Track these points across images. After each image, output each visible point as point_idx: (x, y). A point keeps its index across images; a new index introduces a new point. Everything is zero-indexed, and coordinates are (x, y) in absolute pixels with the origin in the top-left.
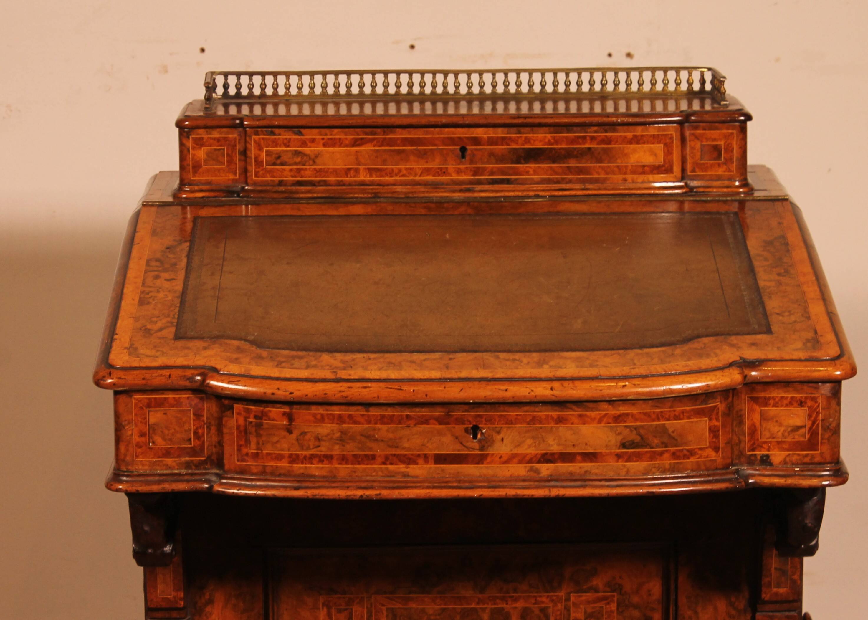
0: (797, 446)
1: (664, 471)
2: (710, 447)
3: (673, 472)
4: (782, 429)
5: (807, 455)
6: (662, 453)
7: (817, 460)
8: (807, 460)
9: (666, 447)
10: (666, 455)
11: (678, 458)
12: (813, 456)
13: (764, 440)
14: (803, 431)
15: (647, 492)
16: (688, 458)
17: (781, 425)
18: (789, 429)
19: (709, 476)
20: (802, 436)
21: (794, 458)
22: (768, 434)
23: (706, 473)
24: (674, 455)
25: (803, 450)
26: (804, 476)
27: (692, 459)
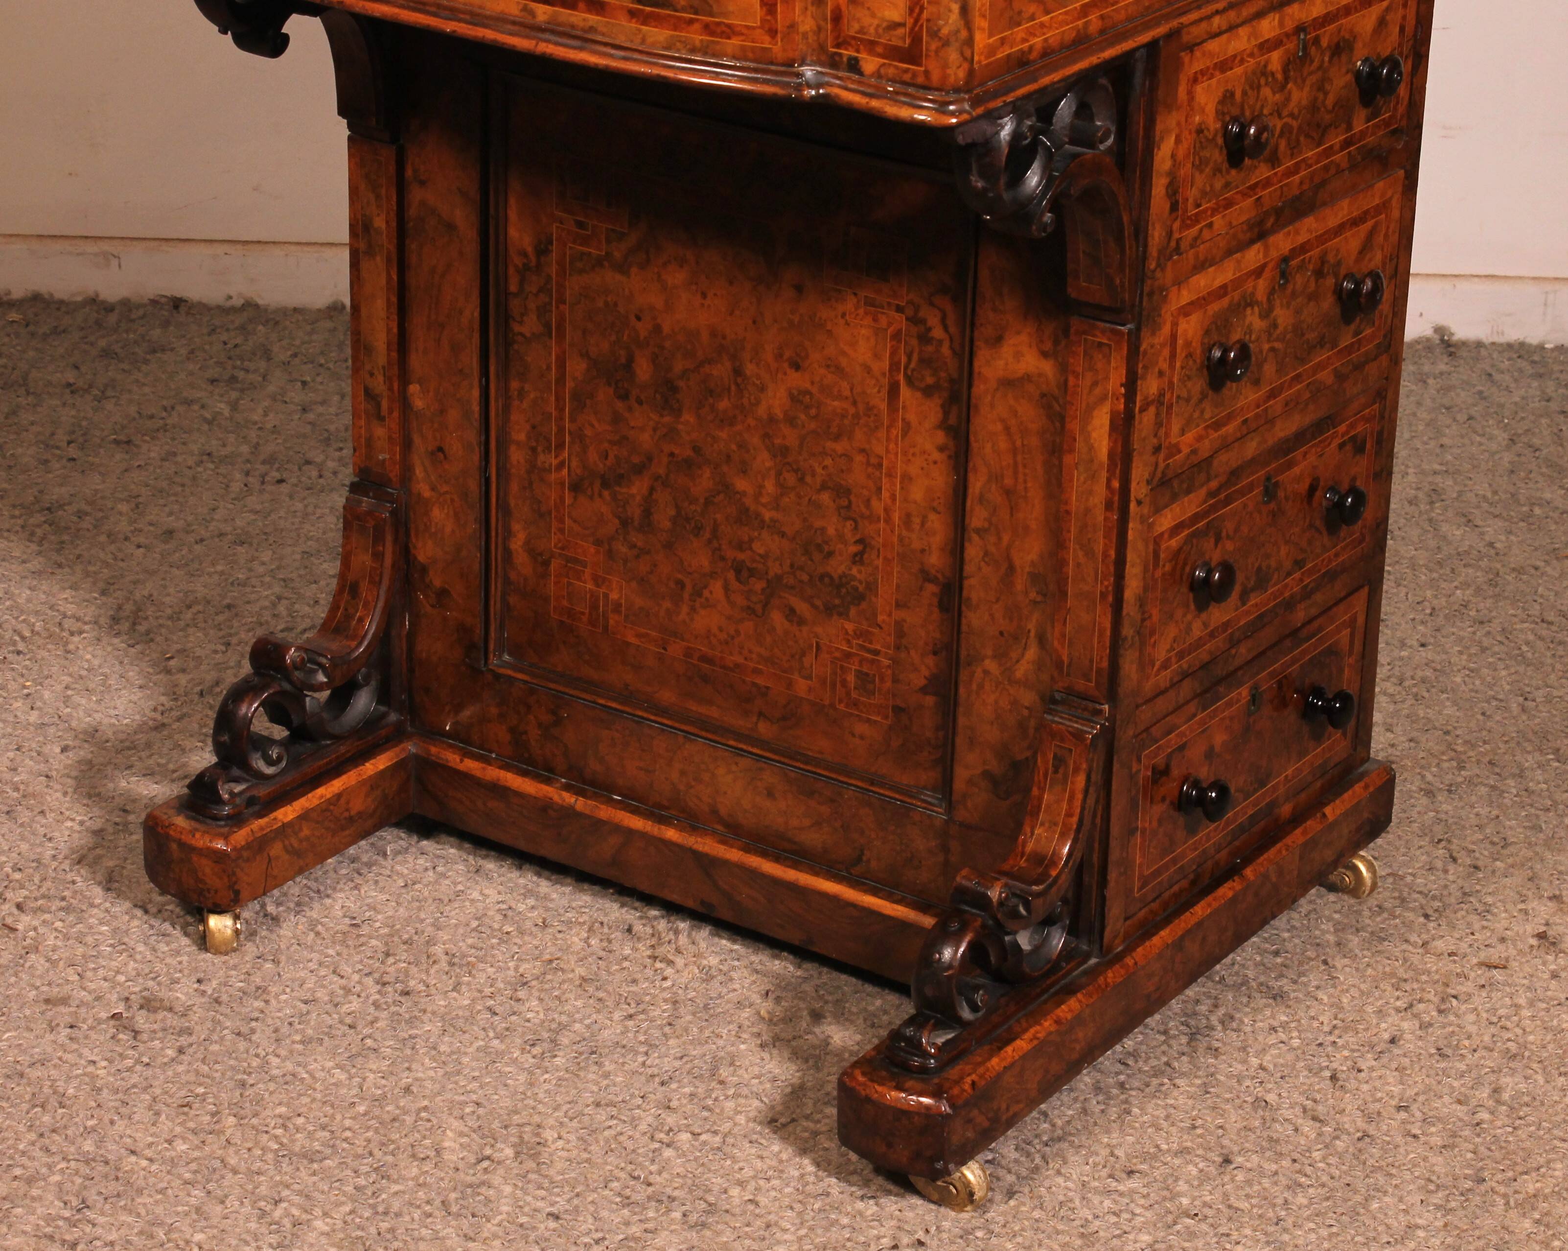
0: (894, 53)
1: (693, 50)
2: (762, 27)
3: (705, 54)
4: (876, 22)
5: (906, 71)
6: (691, 22)
7: (920, 80)
8: (907, 77)
9: (696, 13)
10: (697, 26)
11: (712, 34)
12: (915, 75)
13: (852, 33)
14: (900, 31)
15: (658, 76)
16: (729, 38)
17: (873, 16)
18: (885, 24)
19: (756, 70)
20: (900, 38)
21: (891, 71)
22: (856, 26)
23: (752, 65)
24: (708, 29)
25: (901, 61)
26: (896, 101)
27: (735, 41)
